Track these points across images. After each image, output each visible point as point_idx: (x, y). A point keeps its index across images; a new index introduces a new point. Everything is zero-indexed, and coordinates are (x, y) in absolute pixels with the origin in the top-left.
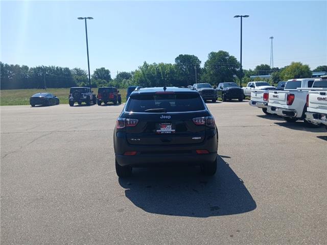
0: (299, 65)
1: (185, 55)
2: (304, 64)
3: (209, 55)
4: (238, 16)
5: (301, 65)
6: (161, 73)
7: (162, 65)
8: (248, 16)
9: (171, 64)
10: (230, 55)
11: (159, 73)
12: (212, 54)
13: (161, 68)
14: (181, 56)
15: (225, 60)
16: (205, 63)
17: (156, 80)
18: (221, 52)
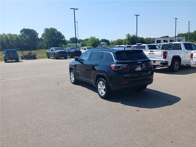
0: (94, 38)
1: (27, 29)
2: (96, 38)
3: (44, 30)
4: (72, 9)
5: (95, 38)
6: (10, 40)
7: (10, 35)
8: (78, 9)
9: (16, 35)
10: (58, 31)
11: (8, 41)
12: (46, 29)
13: (10, 37)
14: (24, 29)
15: (55, 34)
16: (42, 35)
17: (6, 45)
18: (51, 28)
